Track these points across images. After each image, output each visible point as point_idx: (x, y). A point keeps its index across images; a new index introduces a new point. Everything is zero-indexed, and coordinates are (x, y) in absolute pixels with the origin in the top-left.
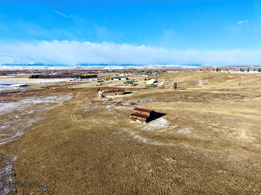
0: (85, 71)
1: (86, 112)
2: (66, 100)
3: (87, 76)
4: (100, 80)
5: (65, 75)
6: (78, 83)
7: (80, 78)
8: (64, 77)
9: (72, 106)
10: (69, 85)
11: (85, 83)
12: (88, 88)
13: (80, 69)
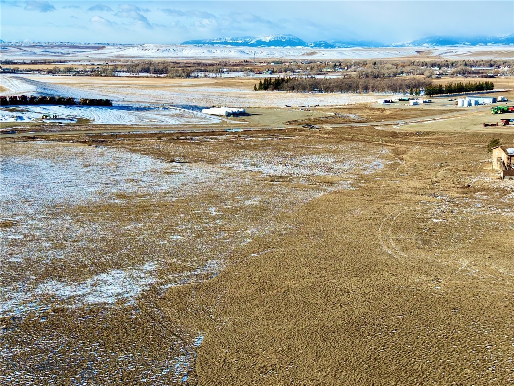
0: (447, 66)
1: (436, 224)
2: (366, 173)
3: (451, 86)
4: (504, 105)
5: (371, 81)
6: (414, 112)
7: (422, 94)
8: (366, 89)
9: (384, 198)
10: (380, 119)
11: (442, 112)
12: (451, 134)
13: (427, 60)
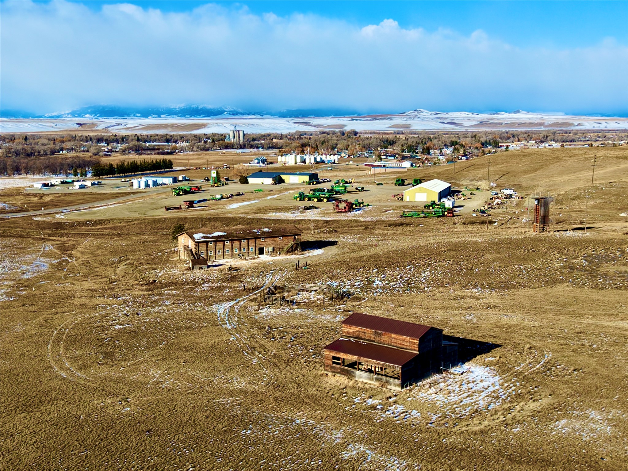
0: (117, 141)
1: (119, 331)
2: (25, 277)
3: (123, 164)
4: (185, 185)
5: (22, 160)
6: (81, 197)
7: (89, 175)
8: (17, 170)
9: (51, 307)
10: (38, 207)
11: (115, 196)
12: (128, 221)
13: (92, 134)
